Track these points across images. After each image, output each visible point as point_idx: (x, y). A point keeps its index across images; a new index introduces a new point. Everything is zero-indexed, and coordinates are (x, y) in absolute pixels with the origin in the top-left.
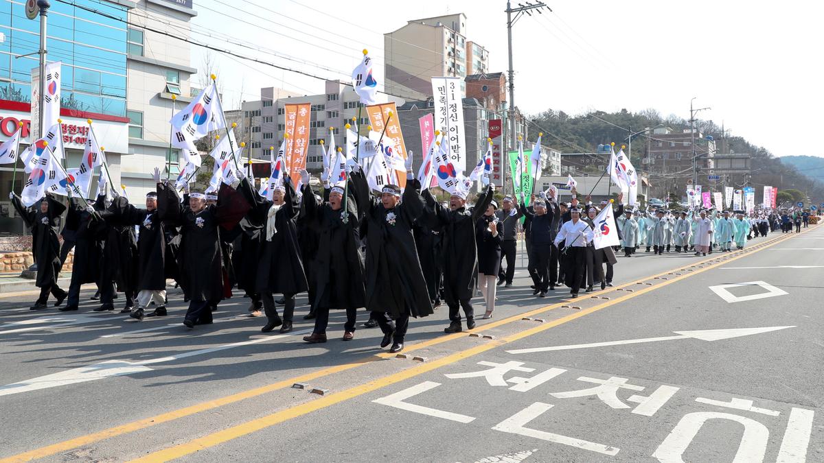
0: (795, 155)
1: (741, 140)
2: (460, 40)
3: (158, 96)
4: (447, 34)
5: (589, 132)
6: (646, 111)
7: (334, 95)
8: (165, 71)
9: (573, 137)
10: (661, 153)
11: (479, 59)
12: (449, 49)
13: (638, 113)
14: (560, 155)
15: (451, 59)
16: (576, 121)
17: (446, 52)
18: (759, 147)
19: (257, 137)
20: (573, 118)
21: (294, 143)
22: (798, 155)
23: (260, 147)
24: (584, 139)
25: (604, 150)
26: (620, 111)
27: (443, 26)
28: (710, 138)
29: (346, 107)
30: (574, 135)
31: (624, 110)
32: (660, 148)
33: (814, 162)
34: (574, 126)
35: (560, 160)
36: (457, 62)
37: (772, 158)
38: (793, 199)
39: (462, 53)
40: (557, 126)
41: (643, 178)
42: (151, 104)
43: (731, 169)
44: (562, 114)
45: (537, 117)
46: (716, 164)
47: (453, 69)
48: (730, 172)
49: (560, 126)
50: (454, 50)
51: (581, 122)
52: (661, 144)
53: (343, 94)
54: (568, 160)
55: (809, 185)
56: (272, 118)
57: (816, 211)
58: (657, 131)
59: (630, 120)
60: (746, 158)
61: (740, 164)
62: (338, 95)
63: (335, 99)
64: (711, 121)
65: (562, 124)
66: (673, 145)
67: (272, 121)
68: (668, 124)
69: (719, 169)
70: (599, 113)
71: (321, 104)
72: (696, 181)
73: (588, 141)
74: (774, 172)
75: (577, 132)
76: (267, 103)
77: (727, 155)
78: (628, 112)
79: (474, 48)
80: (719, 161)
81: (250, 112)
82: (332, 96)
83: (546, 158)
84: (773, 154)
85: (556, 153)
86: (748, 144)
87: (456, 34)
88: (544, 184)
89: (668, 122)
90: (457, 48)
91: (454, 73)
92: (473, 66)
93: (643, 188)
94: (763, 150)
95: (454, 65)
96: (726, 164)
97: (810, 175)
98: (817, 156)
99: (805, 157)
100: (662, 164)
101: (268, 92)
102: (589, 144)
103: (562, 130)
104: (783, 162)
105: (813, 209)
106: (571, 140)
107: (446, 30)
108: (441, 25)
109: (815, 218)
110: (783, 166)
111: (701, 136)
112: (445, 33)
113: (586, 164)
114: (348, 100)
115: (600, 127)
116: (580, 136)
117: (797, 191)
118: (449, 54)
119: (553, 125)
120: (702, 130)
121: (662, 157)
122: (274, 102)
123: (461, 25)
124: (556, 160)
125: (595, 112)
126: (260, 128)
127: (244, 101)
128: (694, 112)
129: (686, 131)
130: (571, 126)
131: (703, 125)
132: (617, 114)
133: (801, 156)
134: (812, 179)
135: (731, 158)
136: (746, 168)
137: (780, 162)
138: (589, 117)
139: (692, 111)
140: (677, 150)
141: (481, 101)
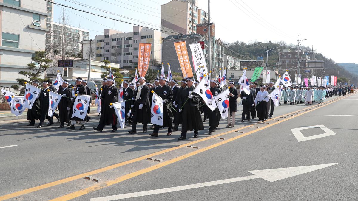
0: (345, 63)
1: (321, 56)
2: (195, 8)
3: (28, 27)
4: (189, 5)
5: (254, 51)
6: (280, 42)
7: (137, 33)
8: (32, 15)
9: (247, 53)
10: (286, 60)
11: (204, 17)
12: (190, 12)
13: (276, 43)
14: (240, 61)
15: (191, 17)
16: (249, 46)
17: (189, 14)
18: (329, 58)
19: (102, 52)
20: (248, 45)
21: (143, 59)
22: (346, 63)
23: (103, 56)
24: (252, 54)
25: (260, 59)
26: (268, 42)
27: (187, 2)
28: (307, 54)
29: (142, 38)
30: (248, 52)
31: (270, 42)
32: (285, 58)
33: (353, 66)
34: (247, 48)
35: (240, 63)
36: (194, 18)
37: (334, 64)
38: (343, 81)
39: (196, 14)
40: (241, 48)
41: (276, 71)
42: (24, 31)
43: (315, 67)
44: (243, 43)
45: (232, 44)
46: (309, 65)
47: (192, 22)
48: (315, 68)
49: (242, 49)
50: (192, 13)
51: (251, 47)
52: (285, 57)
53: (141, 32)
54: (244, 63)
55: (350, 75)
56: (109, 43)
57: (353, 87)
58: (284, 51)
59: (272, 46)
60: (322, 62)
61: (320, 65)
62: (138, 33)
63: (137, 34)
64: (308, 47)
65: (243, 47)
66: (291, 57)
67: (108, 44)
68: (289, 48)
69: (310, 67)
70: (259, 43)
71: (131, 36)
72: (299, 73)
73: (254, 55)
74: (335, 69)
75: (249, 51)
76: (107, 36)
77: (313, 61)
78: (272, 43)
79: (202, 12)
80: (310, 63)
81: (99, 40)
82: (136, 33)
83: (233, 62)
84: (335, 62)
85: (238, 60)
86: (324, 57)
87: (193, 6)
88: (232, 74)
89: (289, 47)
90: (194, 12)
91: (192, 23)
92: (201, 20)
93: (276, 76)
94: (331, 60)
95: (192, 19)
96: (313, 65)
97: (351, 71)
98: (354, 63)
99: (349, 63)
100: (286, 66)
101: (107, 31)
102: (254, 57)
103: (243, 50)
104: (339, 65)
105: (352, 86)
106: (247, 55)
107: (189, 4)
108: (186, 1)
109: (353, 90)
110: (339, 67)
111: (303, 53)
112: (188, 5)
113: (251, 65)
114: (143, 35)
115: (259, 49)
116: (250, 53)
117: (345, 78)
118: (190, 15)
119: (239, 48)
120: (304, 51)
121: (286, 62)
122: (110, 35)
123: (196, 2)
124: (238, 64)
125: (257, 42)
126: (103, 47)
127: (97, 35)
128: (299, 41)
129: (296, 51)
130: (246, 49)
131: (305, 48)
132: (267, 43)
133: (347, 63)
134: (352, 73)
135: (315, 62)
136: (322, 67)
137: (338, 65)
138: (255, 44)
139: (298, 41)
140: (292, 59)
141: (203, 36)
